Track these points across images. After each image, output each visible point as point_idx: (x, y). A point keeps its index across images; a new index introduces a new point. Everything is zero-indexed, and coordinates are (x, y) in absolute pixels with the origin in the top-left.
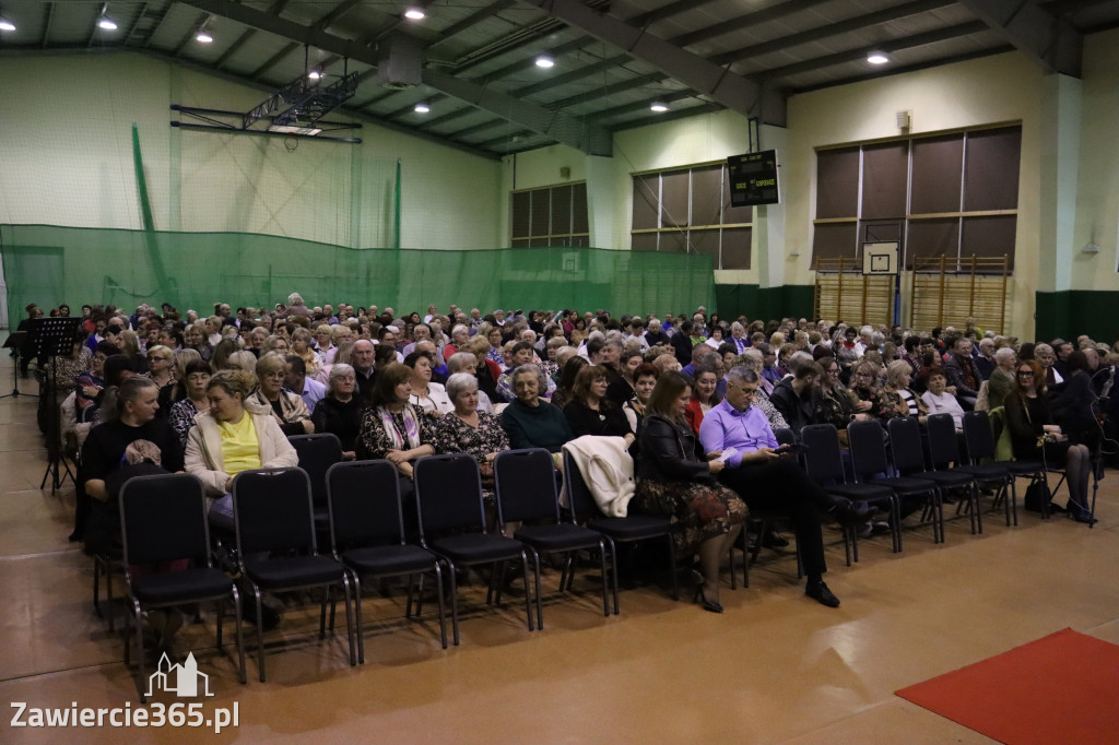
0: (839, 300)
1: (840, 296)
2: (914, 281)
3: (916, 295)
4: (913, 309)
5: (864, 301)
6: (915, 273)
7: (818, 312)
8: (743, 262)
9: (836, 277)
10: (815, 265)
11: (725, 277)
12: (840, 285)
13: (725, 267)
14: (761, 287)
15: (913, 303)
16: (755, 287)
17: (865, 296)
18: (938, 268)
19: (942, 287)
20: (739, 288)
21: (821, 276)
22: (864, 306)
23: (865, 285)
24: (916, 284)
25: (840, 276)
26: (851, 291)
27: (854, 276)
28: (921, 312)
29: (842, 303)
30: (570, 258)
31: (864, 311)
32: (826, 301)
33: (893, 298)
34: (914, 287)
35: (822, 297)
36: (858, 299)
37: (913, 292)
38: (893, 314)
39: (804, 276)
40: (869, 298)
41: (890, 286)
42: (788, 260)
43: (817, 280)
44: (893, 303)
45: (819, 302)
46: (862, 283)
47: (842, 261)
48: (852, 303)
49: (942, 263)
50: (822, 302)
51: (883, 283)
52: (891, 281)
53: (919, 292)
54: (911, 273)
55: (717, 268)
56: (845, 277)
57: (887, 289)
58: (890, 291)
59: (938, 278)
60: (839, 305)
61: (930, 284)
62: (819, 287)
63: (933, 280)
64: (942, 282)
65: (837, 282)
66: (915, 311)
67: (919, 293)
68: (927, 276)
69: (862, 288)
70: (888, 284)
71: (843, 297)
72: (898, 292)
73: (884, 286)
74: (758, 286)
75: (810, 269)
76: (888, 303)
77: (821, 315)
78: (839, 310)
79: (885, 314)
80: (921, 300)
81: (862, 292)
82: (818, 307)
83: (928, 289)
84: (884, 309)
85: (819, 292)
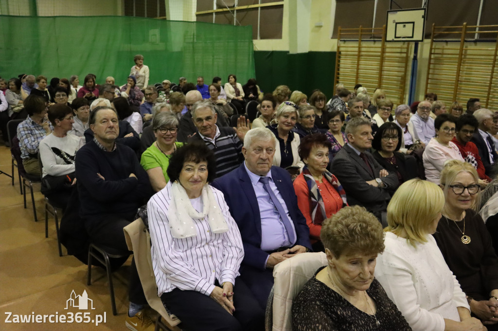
0: (358, 65)
1: (359, 60)
2: (431, 49)
3: (432, 61)
4: (428, 74)
5: (381, 66)
6: (433, 41)
7: (338, 74)
8: (274, 32)
9: (356, 44)
10: (337, 34)
11: (262, 45)
12: (360, 51)
13: (263, 37)
14: (291, 53)
15: (429, 68)
16: (286, 53)
17: (382, 59)
18: (459, 36)
19: (461, 54)
20: (272, 54)
21: (342, 44)
22: (381, 70)
23: (383, 52)
24: (433, 52)
25: (360, 44)
26: (370, 57)
27: (371, 44)
28: (436, 76)
29: (361, 66)
31: (381, 75)
32: (346, 66)
33: (410, 64)
34: (431, 53)
35: (342, 61)
36: (374, 65)
37: (430, 58)
38: (409, 78)
39: (326, 44)
40: (386, 63)
41: (407, 53)
42: (313, 31)
43: (338, 47)
44: (410, 69)
45: (339, 65)
46: (380, 50)
47: (362, 31)
48: (370, 67)
49: (463, 32)
50: (341, 66)
51: (399, 50)
52: (408, 48)
53: (436, 59)
54: (429, 41)
55: (256, 39)
56: (364, 44)
57: (404, 55)
58: (407, 58)
59: (457, 46)
60: (358, 69)
61: (446, 51)
62: (340, 53)
63: (452, 49)
64: (461, 49)
65: (357, 49)
66: (430, 76)
67: (435, 61)
68: (444, 44)
69: (379, 54)
70: (405, 50)
71: (362, 62)
72: (415, 58)
73: (401, 53)
74: (288, 52)
75: (332, 38)
76: (404, 69)
77: (340, 77)
78: (357, 73)
79: (400, 78)
80: (437, 66)
81: (379, 58)
82: (339, 70)
83: (445, 56)
84: (400, 73)
85: (340, 57)
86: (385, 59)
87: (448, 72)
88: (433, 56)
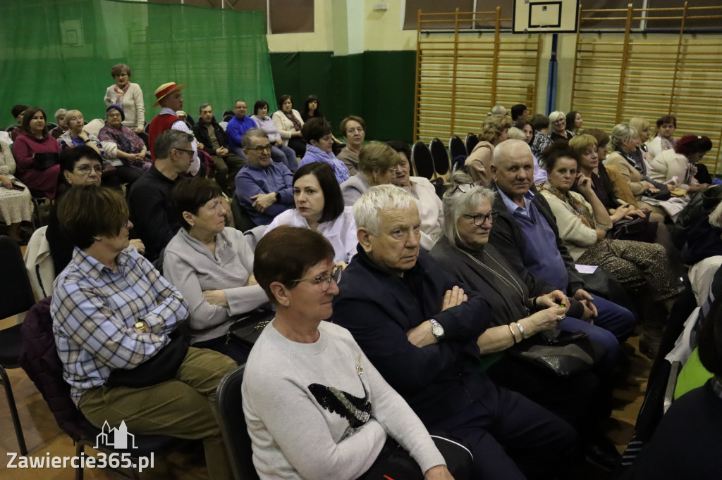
0: (455, 71)
1: (455, 64)
2: (578, 44)
3: (580, 63)
4: (574, 82)
5: (495, 71)
6: (581, 32)
7: (420, 86)
8: (305, 22)
9: (449, 38)
12: (456, 49)
13: (277, 30)
14: (336, 54)
15: (575, 74)
16: (327, 56)
17: (496, 63)
18: (621, 24)
19: (626, 52)
20: (299, 57)
21: (424, 38)
22: (495, 78)
23: (497, 50)
24: (580, 49)
25: (456, 38)
26: (474, 57)
27: (475, 38)
28: (584, 87)
29: (460, 73)
31: (495, 86)
32: (430, 73)
33: (546, 68)
34: (578, 51)
35: (424, 66)
36: (484, 70)
37: (576, 59)
38: (543, 89)
39: (395, 37)
40: (501, 68)
41: (539, 51)
42: (370, 17)
43: (419, 43)
44: (545, 76)
45: (420, 73)
46: (492, 46)
47: (460, 16)
48: (474, 75)
49: (628, 19)
50: (424, 73)
51: (522, 47)
52: (539, 43)
56: (463, 38)
57: (533, 54)
58: (539, 58)
60: (455, 77)
61: (598, 48)
62: (420, 51)
64: (626, 45)
65: (450, 46)
67: (584, 60)
69: (492, 53)
70: (535, 47)
71: (460, 66)
72: (554, 59)
73: (525, 50)
74: (332, 53)
75: (405, 29)
76: (534, 75)
78: (454, 84)
79: (526, 89)
80: (586, 71)
81: (492, 59)
82: (420, 80)
83: (597, 54)
84: (525, 82)
85: (421, 59)
86: (499, 61)
87: (605, 79)
88: (579, 56)
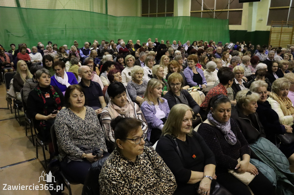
1: (281, 35)
5: (292, 37)
8: (239, 22)
9: (279, 28)
10: (269, 23)
11: (232, 27)
12: (281, 31)
14: (248, 31)
16: (246, 31)
21: (272, 28)
23: (293, 31)
25: (282, 28)
26: (286, 33)
27: (287, 28)
29: (282, 37)
30: (168, 21)
35: (272, 35)
36: (289, 36)
39: (264, 27)
42: (258, 22)
43: (271, 29)
47: (283, 22)
48: (286, 37)
50: (272, 37)
56: (284, 28)
60: (280, 38)
62: (271, 32)
74: (247, 31)
75: (267, 25)
77: (271, 41)
78: (280, 40)
81: (291, 33)
82: (270, 38)
85: (271, 33)
